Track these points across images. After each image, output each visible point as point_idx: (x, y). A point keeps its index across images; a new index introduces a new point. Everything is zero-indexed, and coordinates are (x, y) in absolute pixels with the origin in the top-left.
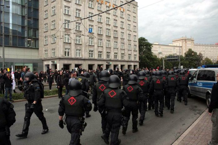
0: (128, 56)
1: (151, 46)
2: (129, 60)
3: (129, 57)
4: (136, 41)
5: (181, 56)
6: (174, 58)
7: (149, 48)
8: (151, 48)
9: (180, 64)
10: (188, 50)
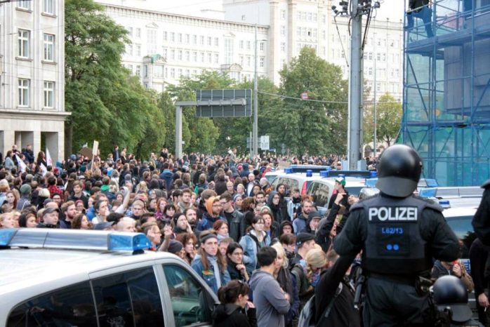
0: (15, 88)
1: (121, 40)
2: (23, 108)
3: (23, 96)
4: (54, 17)
5: (265, 84)
6: (227, 103)
7: (113, 46)
8: (121, 49)
9: (255, 126)
10: (296, 54)
